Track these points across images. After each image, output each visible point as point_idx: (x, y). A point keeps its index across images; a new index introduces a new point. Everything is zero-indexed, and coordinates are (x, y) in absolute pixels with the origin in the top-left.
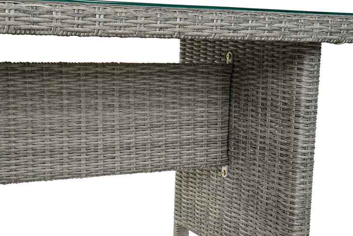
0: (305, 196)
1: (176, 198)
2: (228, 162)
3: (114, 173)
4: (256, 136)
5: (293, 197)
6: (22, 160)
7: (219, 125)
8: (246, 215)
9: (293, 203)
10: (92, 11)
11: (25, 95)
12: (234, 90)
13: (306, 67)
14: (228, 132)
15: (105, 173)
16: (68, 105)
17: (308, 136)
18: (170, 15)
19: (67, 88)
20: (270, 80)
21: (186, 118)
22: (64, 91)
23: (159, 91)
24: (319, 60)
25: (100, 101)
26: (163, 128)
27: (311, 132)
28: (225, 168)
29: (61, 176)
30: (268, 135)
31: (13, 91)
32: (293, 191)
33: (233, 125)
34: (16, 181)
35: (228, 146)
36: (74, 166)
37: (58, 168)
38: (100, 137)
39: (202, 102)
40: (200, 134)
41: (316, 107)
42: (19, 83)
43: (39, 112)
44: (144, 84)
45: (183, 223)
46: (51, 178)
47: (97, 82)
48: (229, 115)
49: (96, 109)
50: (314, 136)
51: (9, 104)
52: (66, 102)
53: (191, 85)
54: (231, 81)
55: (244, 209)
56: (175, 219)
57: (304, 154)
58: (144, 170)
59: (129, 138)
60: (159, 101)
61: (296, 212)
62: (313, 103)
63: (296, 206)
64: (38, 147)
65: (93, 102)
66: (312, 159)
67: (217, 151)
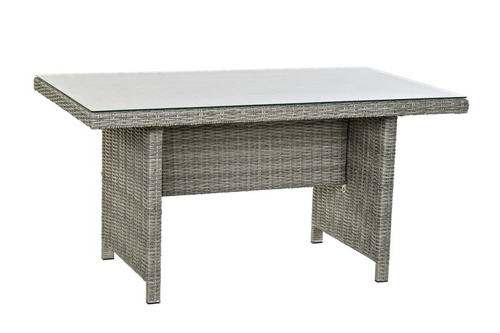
0: (387, 205)
1: (313, 207)
2: (346, 182)
3: (268, 189)
4: (362, 166)
5: (379, 206)
6: (212, 179)
7: (340, 157)
8: (356, 218)
9: (379, 209)
10: (260, 110)
11: (215, 141)
12: (350, 134)
13: (387, 126)
14: (346, 161)
15: (263, 188)
16: (240, 146)
17: (389, 168)
18: (300, 108)
19: (240, 136)
20: (369, 131)
21: (316, 153)
22: (238, 138)
23: (298, 136)
24: (396, 122)
25: (259, 143)
26: (300, 159)
27: (391, 166)
28: (344, 186)
29: (235, 190)
30: (368, 166)
31: (208, 139)
32: (380, 201)
33: (349, 157)
34: (209, 192)
35: (346, 171)
36: (243, 184)
37: (233, 185)
38: (260, 165)
39: (327, 141)
40: (326, 163)
41: (394, 150)
42: (211, 134)
43: (223, 150)
44: (288, 131)
45: (317, 226)
46: (229, 191)
47: (258, 132)
48: (347, 150)
49: (257, 148)
50: (393, 168)
51: (206, 146)
52: (238, 144)
53: (319, 131)
54: (348, 127)
55: (355, 214)
56: (313, 223)
57: (386, 179)
58: (287, 186)
59: (279, 166)
60: (298, 142)
61: (381, 215)
62: (392, 148)
63: (381, 211)
64: (221, 172)
65: (255, 143)
66: (392, 182)
67: (337, 175)
